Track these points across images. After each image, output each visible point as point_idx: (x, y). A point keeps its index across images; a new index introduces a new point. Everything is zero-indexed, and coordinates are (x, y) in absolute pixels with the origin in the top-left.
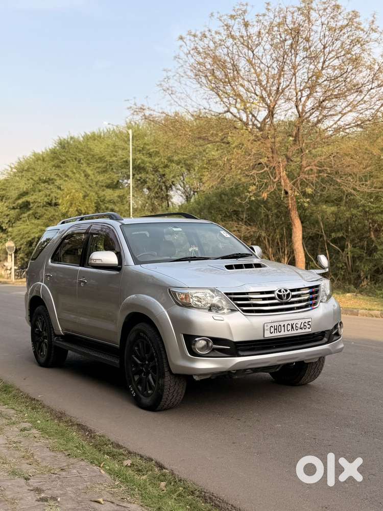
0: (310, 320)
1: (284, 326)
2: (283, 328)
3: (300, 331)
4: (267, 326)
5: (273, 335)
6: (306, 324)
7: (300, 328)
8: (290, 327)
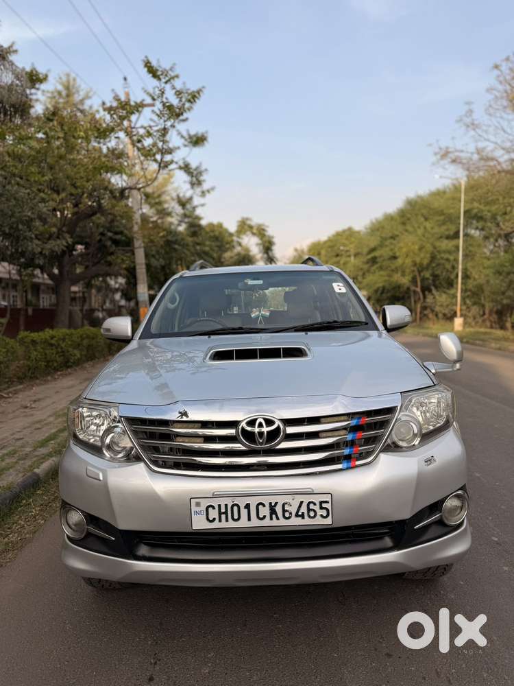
0: (328, 498)
1: (248, 506)
2: (244, 512)
3: (295, 522)
4: (198, 504)
5: (216, 525)
6: (317, 508)
7: (297, 515)
8: (265, 511)
